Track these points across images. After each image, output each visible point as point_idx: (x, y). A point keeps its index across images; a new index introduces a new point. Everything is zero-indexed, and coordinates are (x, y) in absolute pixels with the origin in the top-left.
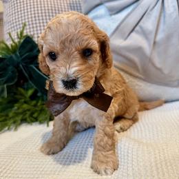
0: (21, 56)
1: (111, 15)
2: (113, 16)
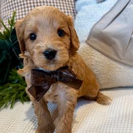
0: (13, 42)
1: (98, 3)
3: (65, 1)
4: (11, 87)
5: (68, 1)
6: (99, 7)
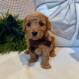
0: (8, 23)
1: (48, 9)
2: (49, 10)
4: (7, 45)
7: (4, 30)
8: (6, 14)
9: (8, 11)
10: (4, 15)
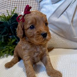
0: (11, 23)
1: (53, 4)
3: (32, 1)
4: (5, 47)
5: (34, 1)
6: (53, 6)
7: (6, 30)
8: (11, 12)
9: (15, 9)
10: (9, 13)
